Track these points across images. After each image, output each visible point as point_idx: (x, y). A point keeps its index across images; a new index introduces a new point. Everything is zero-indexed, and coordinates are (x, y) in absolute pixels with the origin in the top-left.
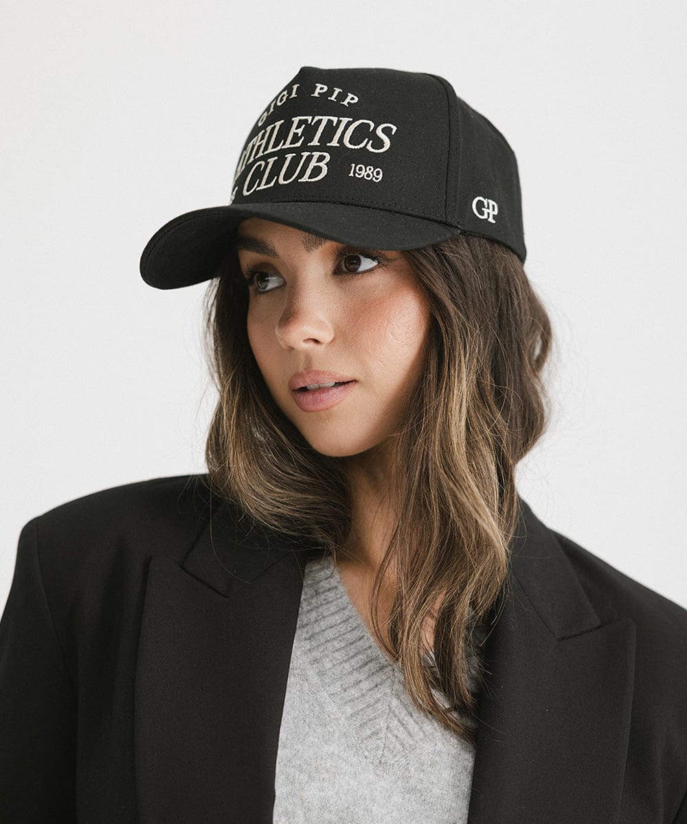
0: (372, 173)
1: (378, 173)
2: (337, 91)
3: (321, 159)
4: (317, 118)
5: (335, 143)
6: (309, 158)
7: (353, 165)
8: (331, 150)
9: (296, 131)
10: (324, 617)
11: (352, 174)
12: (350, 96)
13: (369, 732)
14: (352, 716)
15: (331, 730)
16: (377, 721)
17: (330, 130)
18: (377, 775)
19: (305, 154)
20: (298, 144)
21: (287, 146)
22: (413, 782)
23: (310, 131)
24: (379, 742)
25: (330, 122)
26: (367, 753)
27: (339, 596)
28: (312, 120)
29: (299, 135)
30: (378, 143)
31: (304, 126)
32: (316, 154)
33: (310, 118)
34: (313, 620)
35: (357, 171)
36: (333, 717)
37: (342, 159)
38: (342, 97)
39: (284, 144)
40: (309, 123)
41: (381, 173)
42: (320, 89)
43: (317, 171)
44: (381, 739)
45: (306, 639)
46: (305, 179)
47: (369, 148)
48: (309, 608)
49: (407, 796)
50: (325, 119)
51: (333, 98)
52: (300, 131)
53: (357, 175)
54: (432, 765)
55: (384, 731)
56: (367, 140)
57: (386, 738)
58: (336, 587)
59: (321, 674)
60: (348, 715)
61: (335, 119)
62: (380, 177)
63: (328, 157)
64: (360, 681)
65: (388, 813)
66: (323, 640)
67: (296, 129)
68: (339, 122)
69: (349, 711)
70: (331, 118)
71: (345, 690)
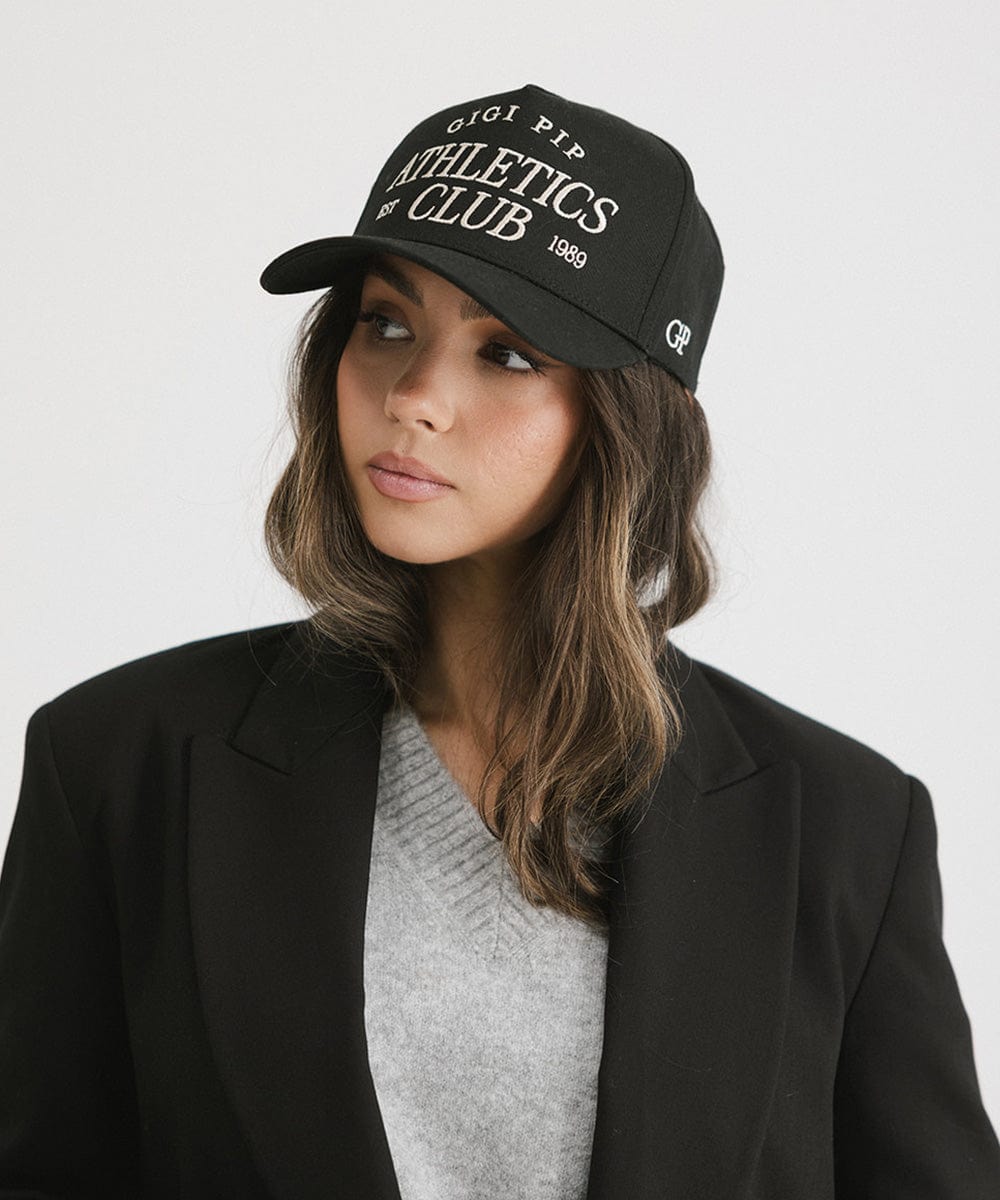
0: (576, 255)
1: (582, 258)
2: (564, 134)
3: (520, 215)
4: (530, 160)
5: (542, 201)
6: (507, 209)
7: (556, 237)
8: (535, 208)
9: (500, 166)
10: (411, 787)
11: (551, 248)
12: (577, 147)
13: (478, 922)
14: (456, 904)
15: (431, 924)
16: (487, 908)
17: (542, 182)
18: (492, 972)
19: (504, 201)
20: (498, 185)
21: (483, 180)
22: (536, 977)
23: (517, 173)
24: (491, 933)
25: (544, 171)
26: (477, 948)
27: (427, 760)
28: (523, 161)
29: (503, 173)
30: (593, 221)
31: (511, 164)
32: (517, 207)
33: (521, 157)
34: (398, 792)
35: (559, 246)
36: (433, 908)
37: (545, 224)
38: (567, 144)
39: (479, 176)
40: (519, 162)
41: (585, 258)
42: (544, 124)
43: (511, 228)
44: (493, 929)
45: (392, 816)
46: (495, 232)
47: (581, 222)
48: (392, 778)
49: (530, 994)
50: (539, 165)
51: (555, 142)
52: (504, 168)
53: (557, 252)
54: (558, 955)
55: (496, 919)
56: (580, 211)
57: (500, 927)
58: (423, 749)
59: (414, 857)
60: (452, 903)
61: (551, 171)
62: (583, 263)
63: (529, 216)
64: (463, 862)
65: (507, 1018)
66: (412, 815)
67: (501, 163)
68: (555, 176)
69: (452, 899)
70: (547, 167)
71: (445, 874)
